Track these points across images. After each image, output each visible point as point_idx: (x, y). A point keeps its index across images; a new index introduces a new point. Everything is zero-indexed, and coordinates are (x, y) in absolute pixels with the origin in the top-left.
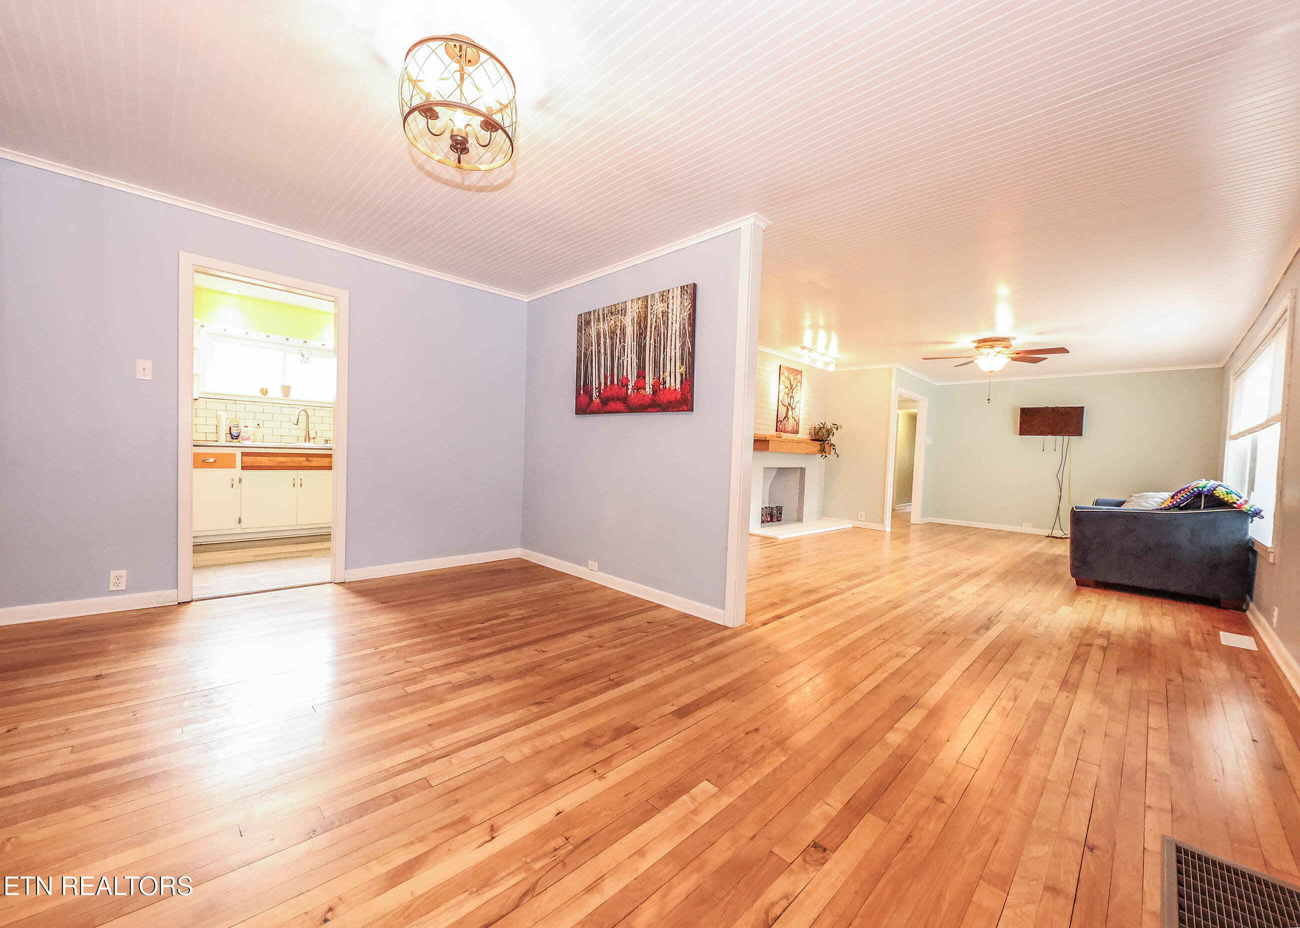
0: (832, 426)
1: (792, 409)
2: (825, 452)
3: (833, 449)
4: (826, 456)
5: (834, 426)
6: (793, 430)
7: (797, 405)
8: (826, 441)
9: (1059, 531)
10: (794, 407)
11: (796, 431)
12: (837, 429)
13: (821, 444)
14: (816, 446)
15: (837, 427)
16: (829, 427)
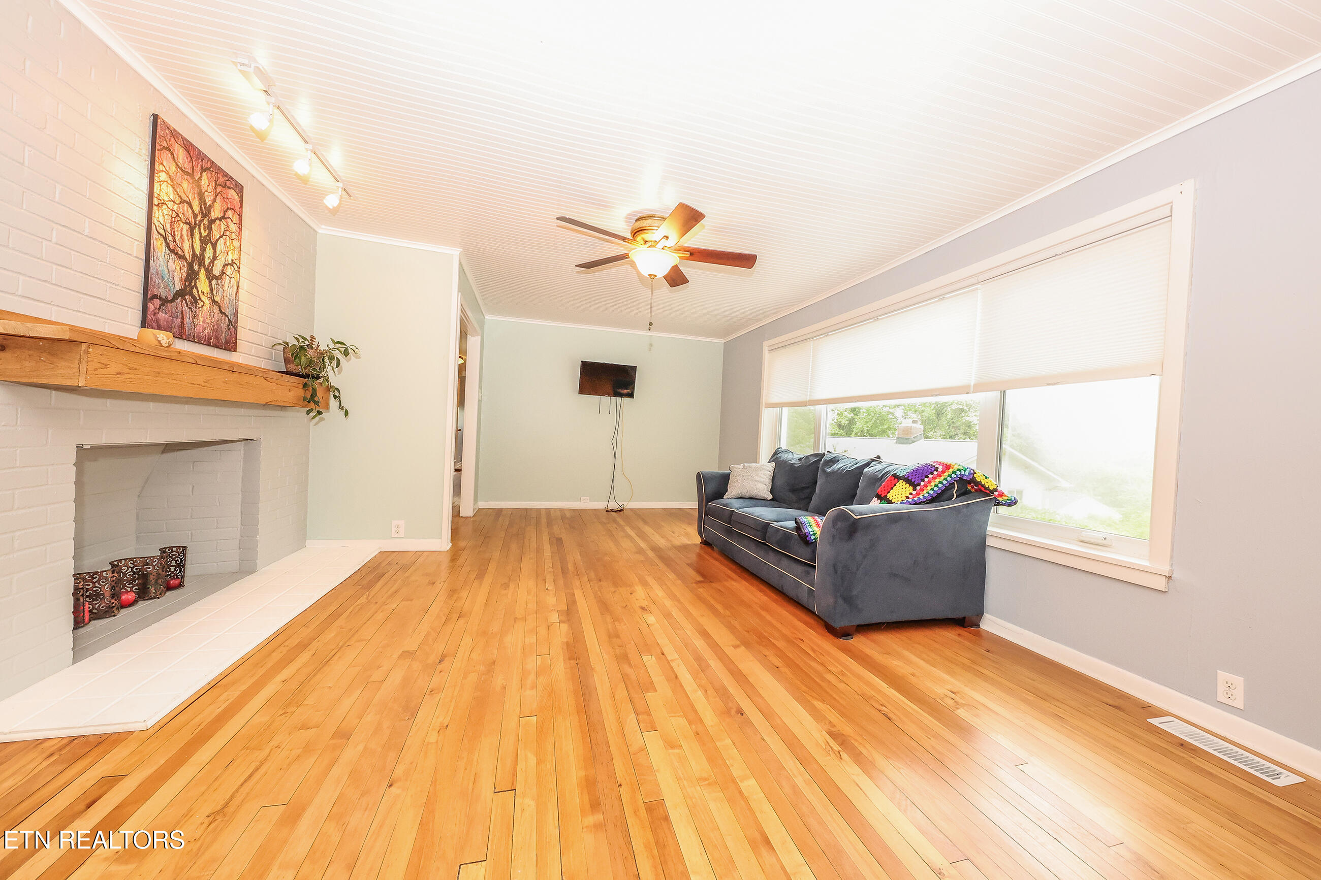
0: (332, 346)
1: (210, 277)
2: (317, 403)
3: (335, 397)
4: (319, 413)
5: (338, 346)
6: (217, 338)
7: (229, 270)
8: (318, 377)
9: (613, 503)
10: (216, 271)
11: (227, 342)
12: (346, 353)
13: (305, 385)
14: (290, 389)
15: (346, 350)
16: (323, 347)
